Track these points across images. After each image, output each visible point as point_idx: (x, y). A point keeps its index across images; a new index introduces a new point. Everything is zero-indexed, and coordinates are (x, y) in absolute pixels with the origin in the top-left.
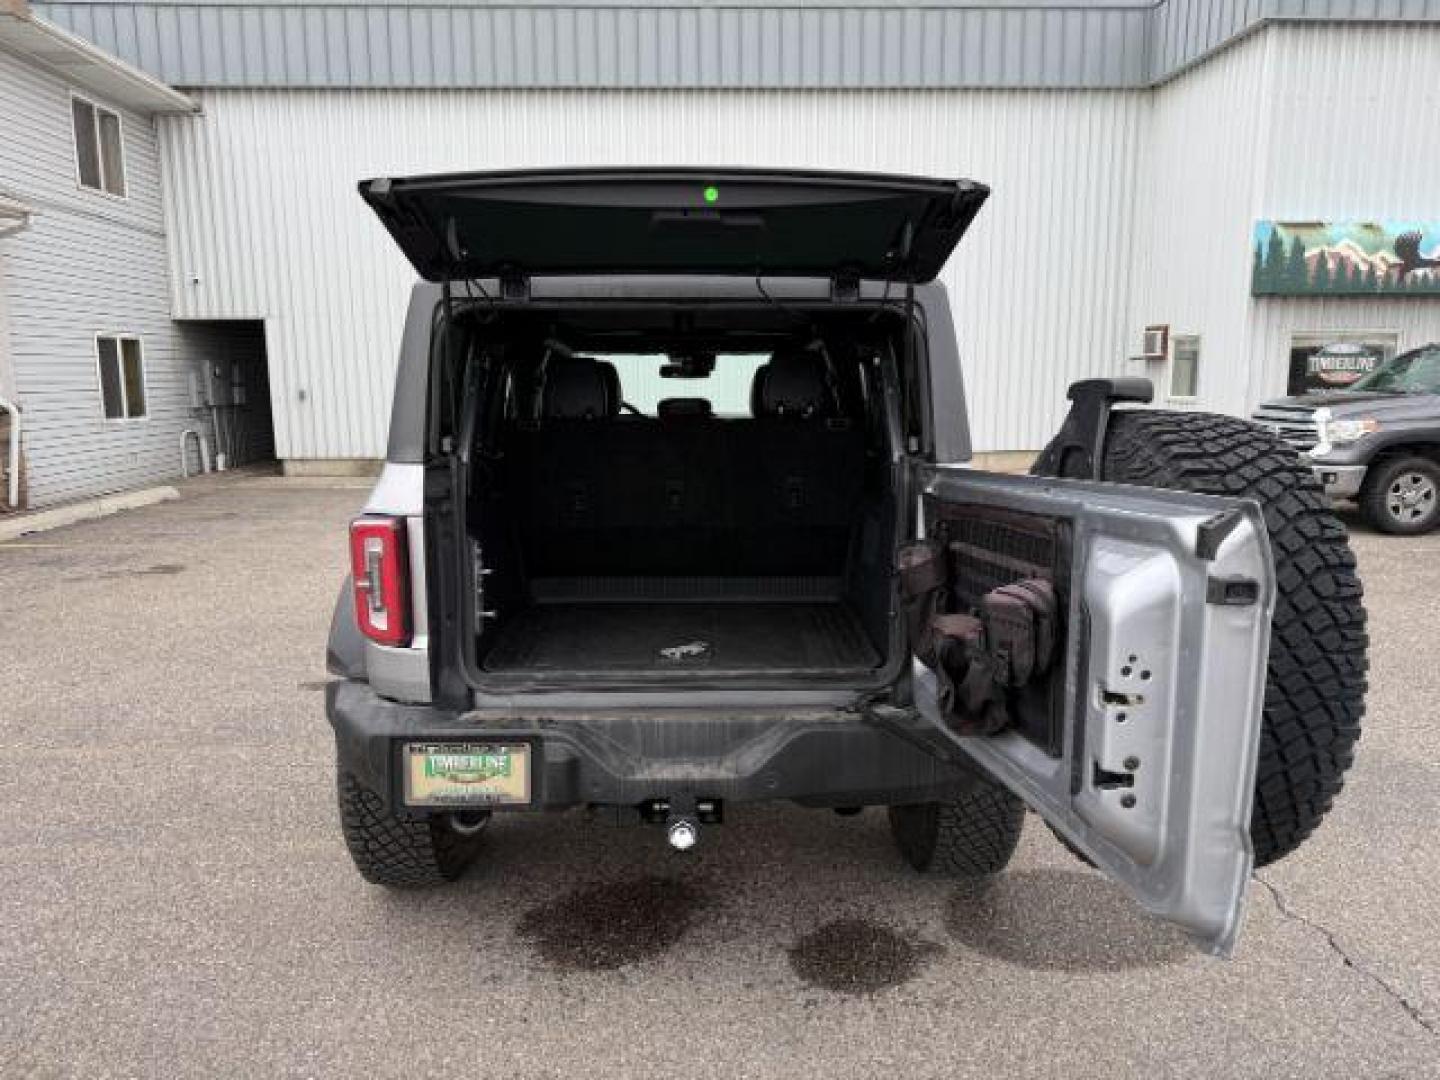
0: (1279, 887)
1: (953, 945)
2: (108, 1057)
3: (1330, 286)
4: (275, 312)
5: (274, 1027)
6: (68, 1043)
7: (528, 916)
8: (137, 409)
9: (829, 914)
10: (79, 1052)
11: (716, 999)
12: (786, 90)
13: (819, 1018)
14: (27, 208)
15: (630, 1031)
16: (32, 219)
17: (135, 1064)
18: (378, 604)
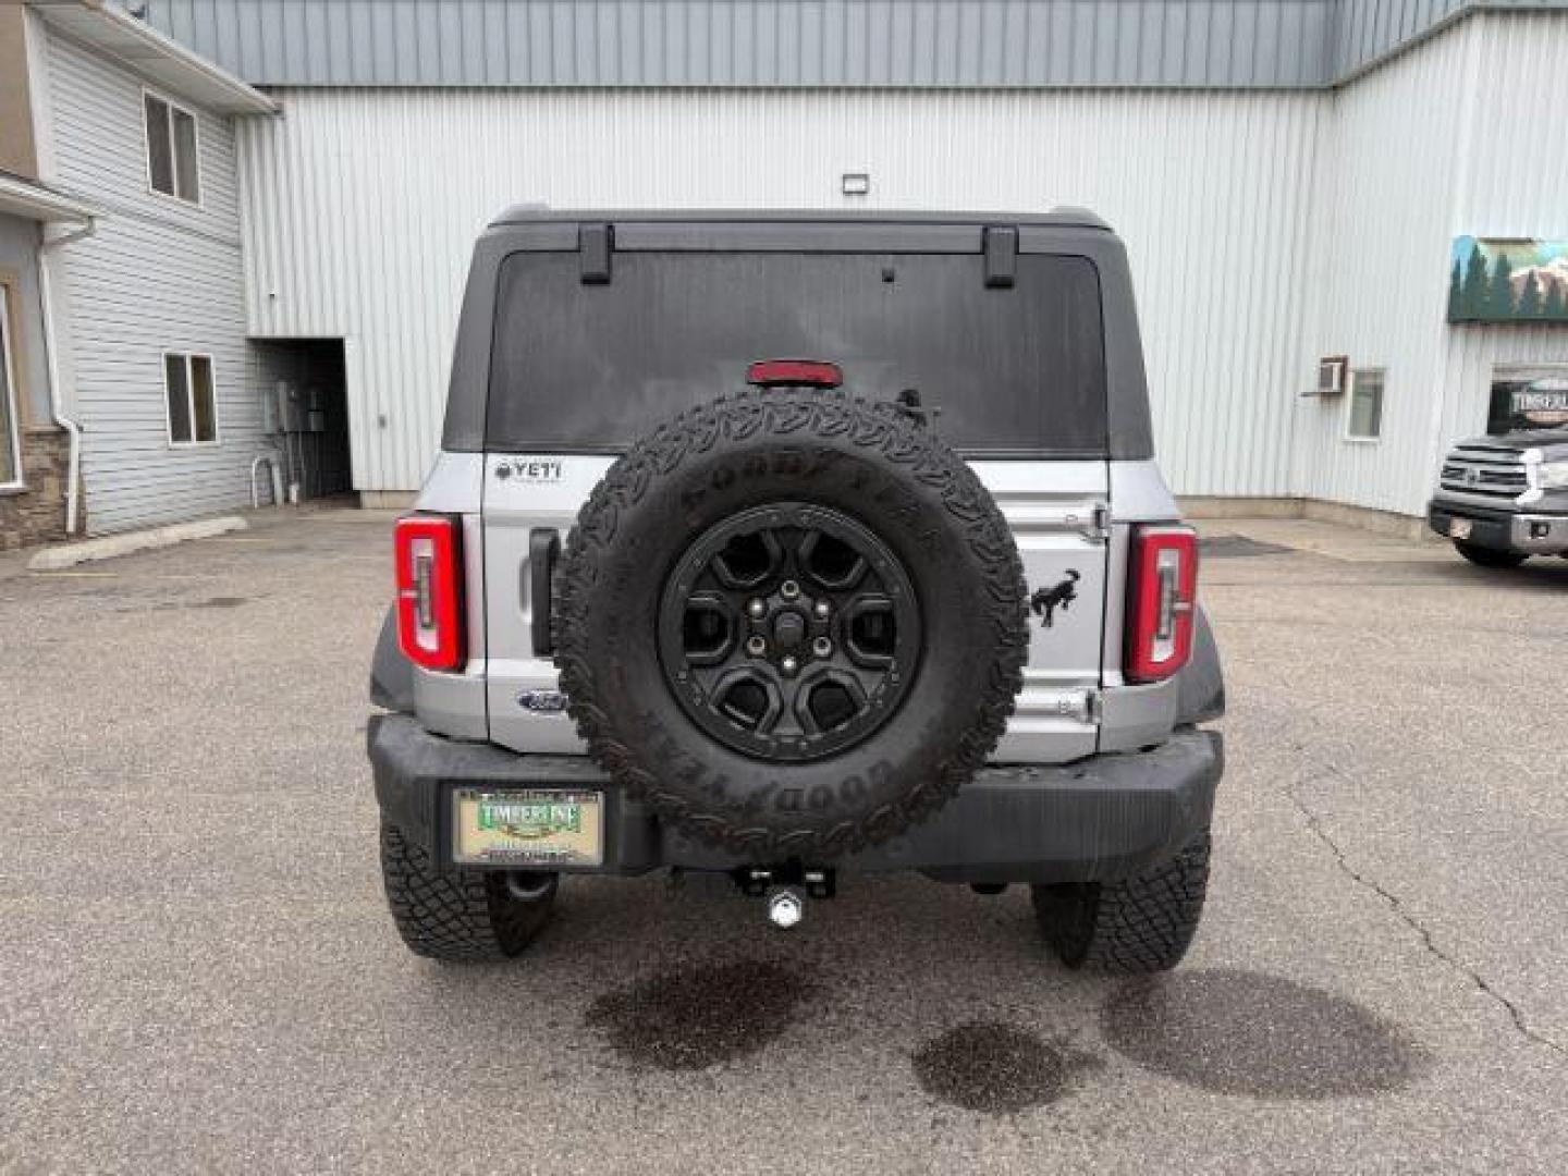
0: (1516, 1001)
1: (1113, 1057)
2: (94, 1150)
3: (1540, 311)
4: (355, 330)
5: (292, 1123)
6: (52, 1131)
7: (601, 1001)
8: (206, 433)
9: (961, 1013)
10: (63, 1143)
11: (823, 1113)
12: (918, 90)
13: (950, 1142)
14: (93, 212)
15: (718, 1147)
16: (98, 223)
17: (125, 1161)
18: (427, 619)
